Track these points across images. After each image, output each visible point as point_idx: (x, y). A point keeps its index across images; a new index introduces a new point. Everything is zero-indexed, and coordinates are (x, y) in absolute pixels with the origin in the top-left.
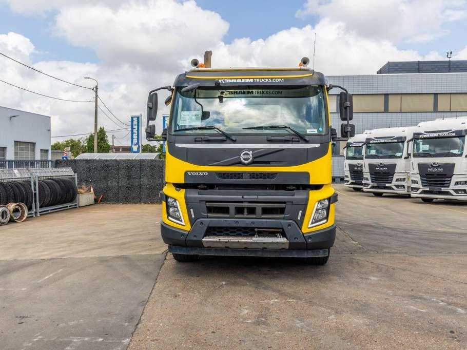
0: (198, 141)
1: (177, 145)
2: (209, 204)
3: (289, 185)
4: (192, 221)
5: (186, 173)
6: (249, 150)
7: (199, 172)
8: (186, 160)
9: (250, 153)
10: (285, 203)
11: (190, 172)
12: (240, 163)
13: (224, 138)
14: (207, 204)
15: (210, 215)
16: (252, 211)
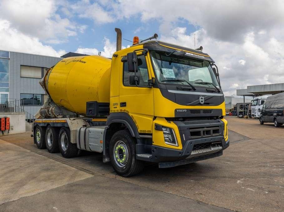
0: (179, 89)
1: (169, 91)
2: (191, 130)
3: (214, 117)
4: (183, 143)
5: (176, 110)
6: (203, 96)
7: (182, 109)
8: (175, 102)
9: (203, 98)
10: (218, 126)
11: (178, 109)
12: (200, 104)
13: (191, 88)
14: (190, 130)
15: (192, 137)
16: (208, 132)
